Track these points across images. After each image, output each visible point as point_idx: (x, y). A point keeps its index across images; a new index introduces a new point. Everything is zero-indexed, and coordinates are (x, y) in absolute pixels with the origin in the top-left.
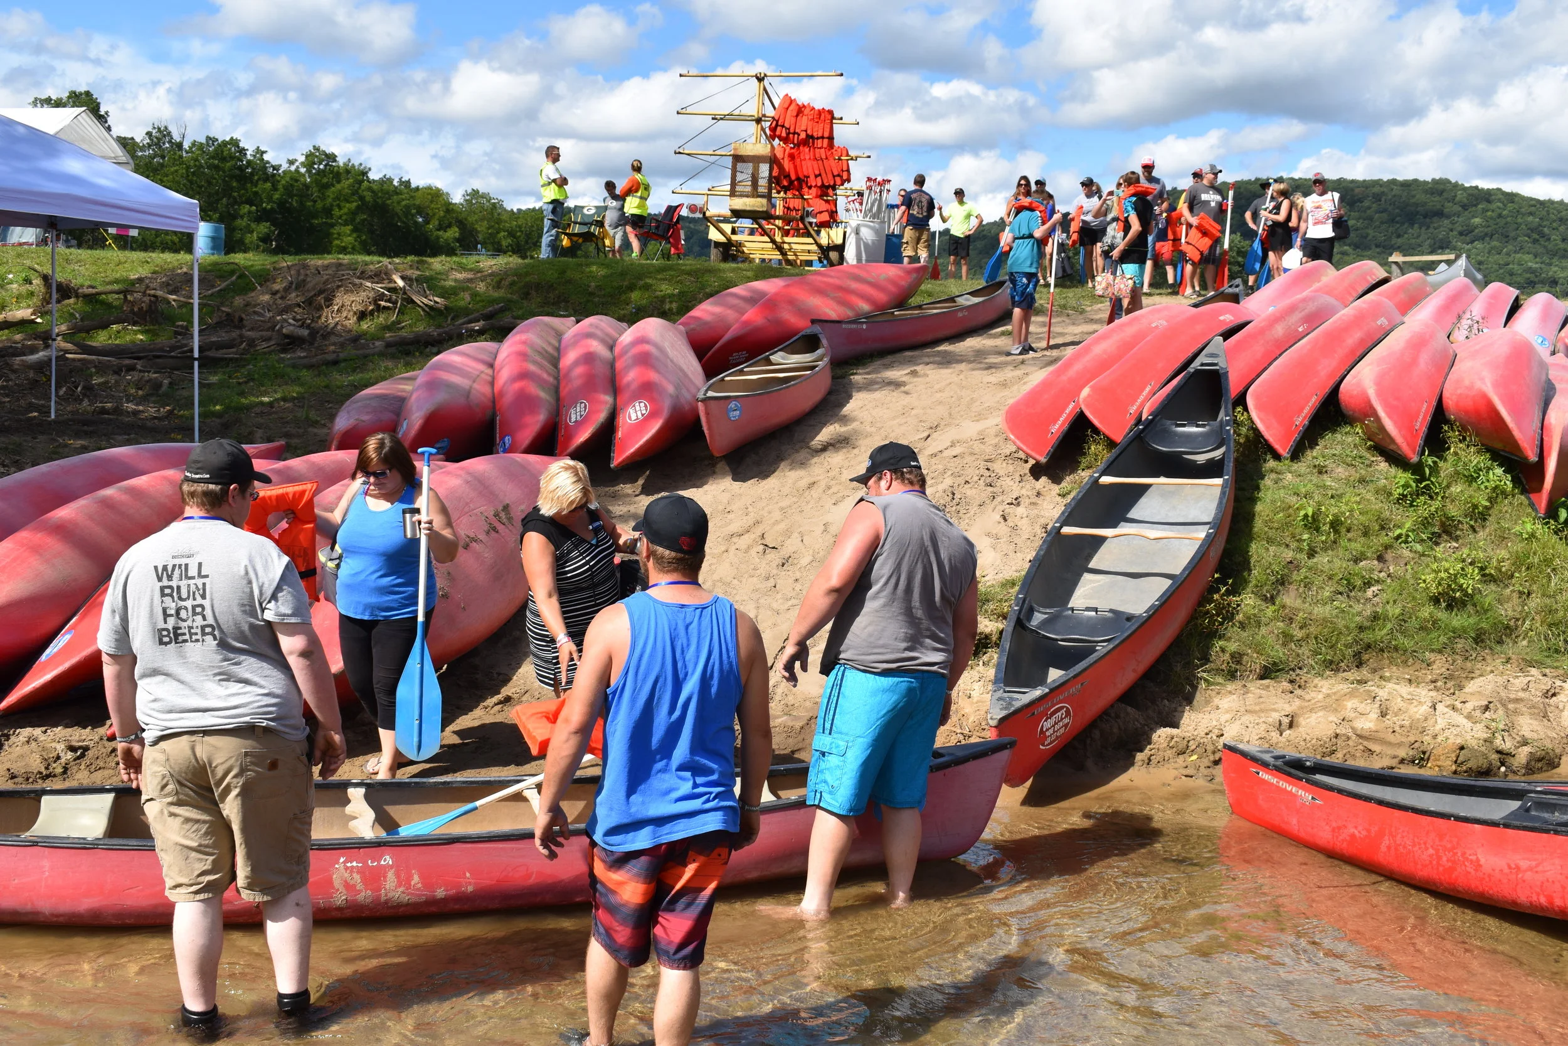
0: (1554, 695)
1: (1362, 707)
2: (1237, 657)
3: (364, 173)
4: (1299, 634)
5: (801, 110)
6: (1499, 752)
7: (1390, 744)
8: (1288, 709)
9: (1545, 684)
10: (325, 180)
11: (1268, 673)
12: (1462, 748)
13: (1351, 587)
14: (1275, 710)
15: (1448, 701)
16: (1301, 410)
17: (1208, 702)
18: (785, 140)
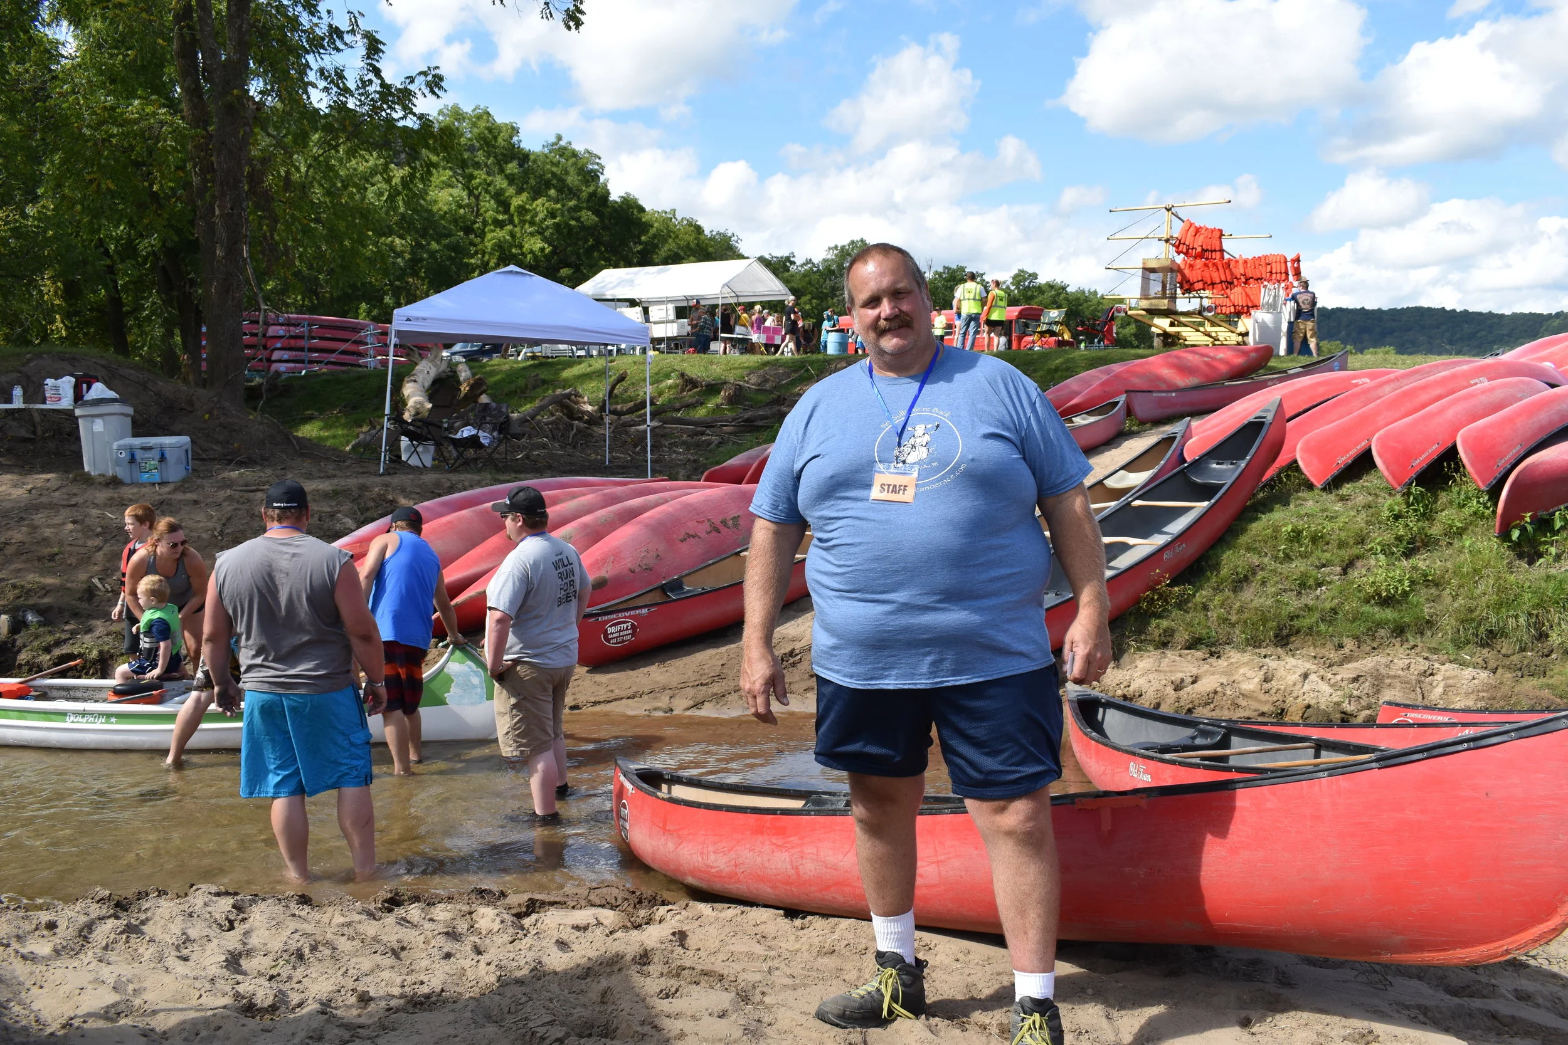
0: (1432, 674)
1: (1250, 674)
2: (1169, 633)
3: (1064, 288)
4: (1234, 618)
5: (1198, 230)
6: (1343, 713)
7: (1260, 701)
8: (1195, 671)
9: (1423, 665)
10: (1030, 293)
11: (1193, 644)
12: (1308, 707)
13: (1303, 585)
14: (1182, 672)
15: (1322, 672)
16: (1348, 452)
17: (1132, 661)
18: (1186, 254)
